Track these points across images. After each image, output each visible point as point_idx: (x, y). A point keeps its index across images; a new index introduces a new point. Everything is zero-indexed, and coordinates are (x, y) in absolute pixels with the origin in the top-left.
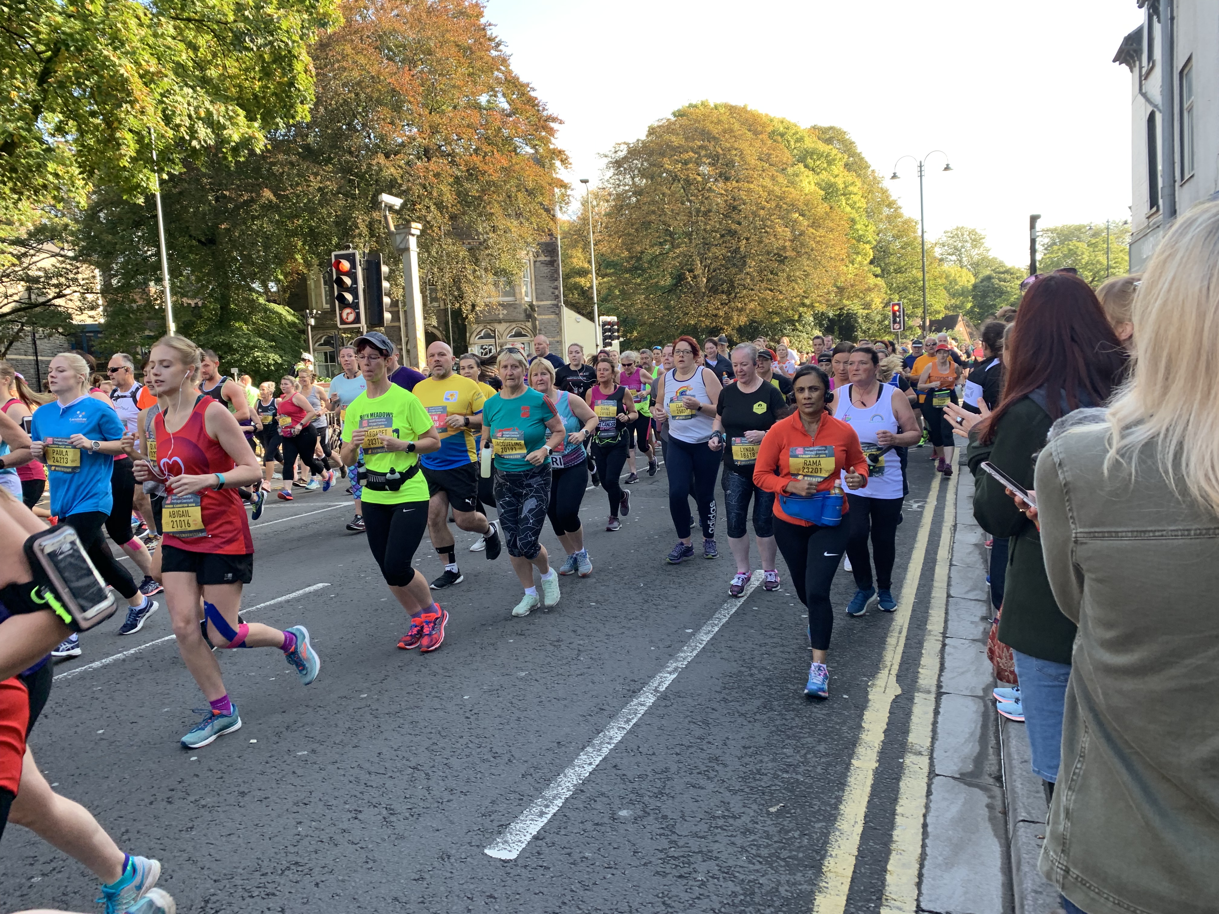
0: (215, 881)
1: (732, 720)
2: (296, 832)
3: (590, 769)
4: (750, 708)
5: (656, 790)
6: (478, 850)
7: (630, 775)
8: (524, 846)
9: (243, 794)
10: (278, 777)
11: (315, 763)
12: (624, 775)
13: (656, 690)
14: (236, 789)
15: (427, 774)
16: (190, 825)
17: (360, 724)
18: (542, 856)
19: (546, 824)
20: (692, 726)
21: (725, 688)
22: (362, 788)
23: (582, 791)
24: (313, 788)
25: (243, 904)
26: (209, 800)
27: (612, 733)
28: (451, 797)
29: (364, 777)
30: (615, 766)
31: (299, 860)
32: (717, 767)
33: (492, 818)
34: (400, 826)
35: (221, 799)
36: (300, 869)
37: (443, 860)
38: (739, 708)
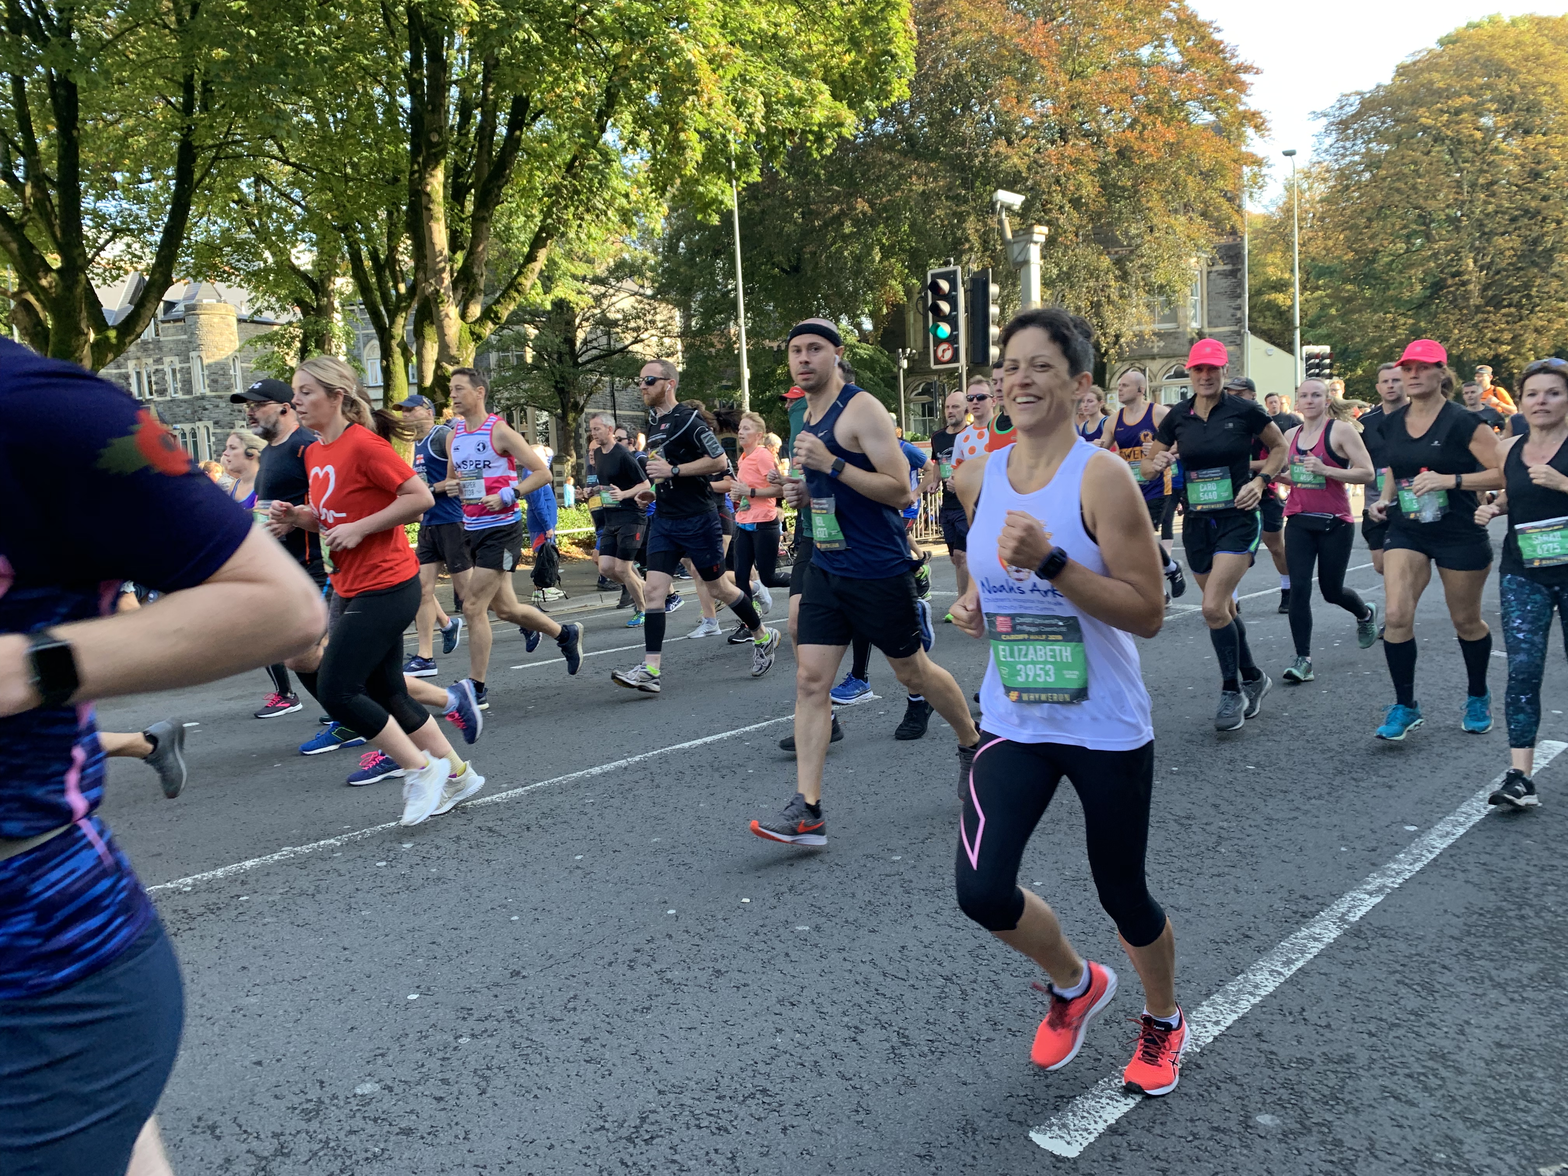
0: (660, 1092)
1: (1479, 991)
2: (772, 1043)
3: (1216, 1031)
4: (1515, 975)
5: (1327, 1093)
6: (1019, 1130)
7: (1283, 1054)
8: (1092, 1139)
9: (718, 973)
10: (766, 957)
11: (816, 946)
12: (1272, 1053)
13: (1342, 919)
14: (711, 964)
15: (963, 992)
16: (647, 1004)
17: (885, 899)
18: (1118, 1165)
19: (1132, 1110)
20: (1403, 990)
21: (1469, 934)
22: (869, 995)
23: (1199, 1066)
24: (806, 983)
25: (686, 1134)
26: (676, 974)
27: (1259, 978)
28: (992, 1035)
29: (876, 978)
30: (1258, 1035)
31: (769, 1086)
32: (1443, 1072)
33: (1049, 1081)
34: (912, 1067)
35: (691, 975)
36: (767, 1100)
37: (965, 1133)
38: (1494, 973)
